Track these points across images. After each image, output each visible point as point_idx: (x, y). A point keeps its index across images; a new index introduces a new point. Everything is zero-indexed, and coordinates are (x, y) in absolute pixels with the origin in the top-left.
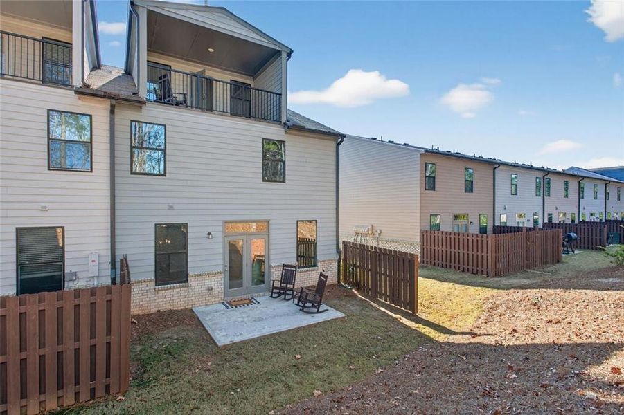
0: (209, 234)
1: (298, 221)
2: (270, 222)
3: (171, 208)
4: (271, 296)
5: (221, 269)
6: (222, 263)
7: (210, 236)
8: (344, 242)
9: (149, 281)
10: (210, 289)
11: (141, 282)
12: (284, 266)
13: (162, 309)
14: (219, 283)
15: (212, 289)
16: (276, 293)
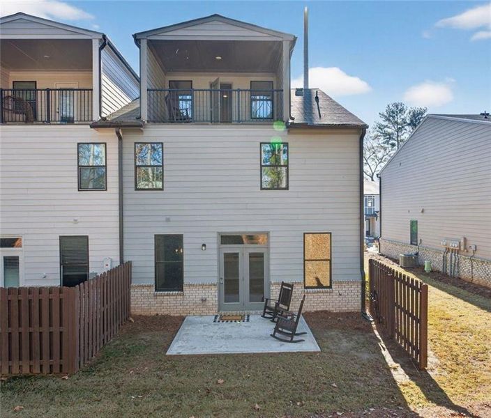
0: (204, 245)
1: (304, 234)
2: (271, 234)
3: (168, 220)
4: (263, 316)
5: (215, 281)
6: (216, 274)
7: (204, 248)
8: (371, 261)
9: (150, 286)
10: (204, 300)
11: (143, 287)
12: (283, 284)
13: (160, 313)
14: (213, 295)
15: (205, 300)
16: (268, 313)
